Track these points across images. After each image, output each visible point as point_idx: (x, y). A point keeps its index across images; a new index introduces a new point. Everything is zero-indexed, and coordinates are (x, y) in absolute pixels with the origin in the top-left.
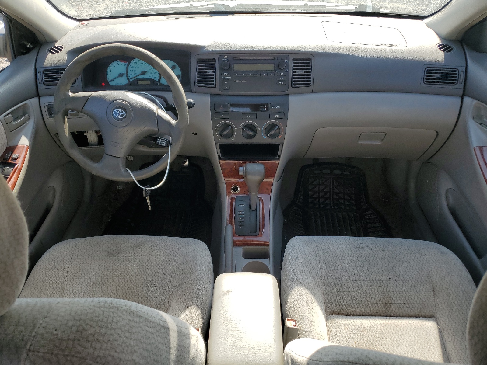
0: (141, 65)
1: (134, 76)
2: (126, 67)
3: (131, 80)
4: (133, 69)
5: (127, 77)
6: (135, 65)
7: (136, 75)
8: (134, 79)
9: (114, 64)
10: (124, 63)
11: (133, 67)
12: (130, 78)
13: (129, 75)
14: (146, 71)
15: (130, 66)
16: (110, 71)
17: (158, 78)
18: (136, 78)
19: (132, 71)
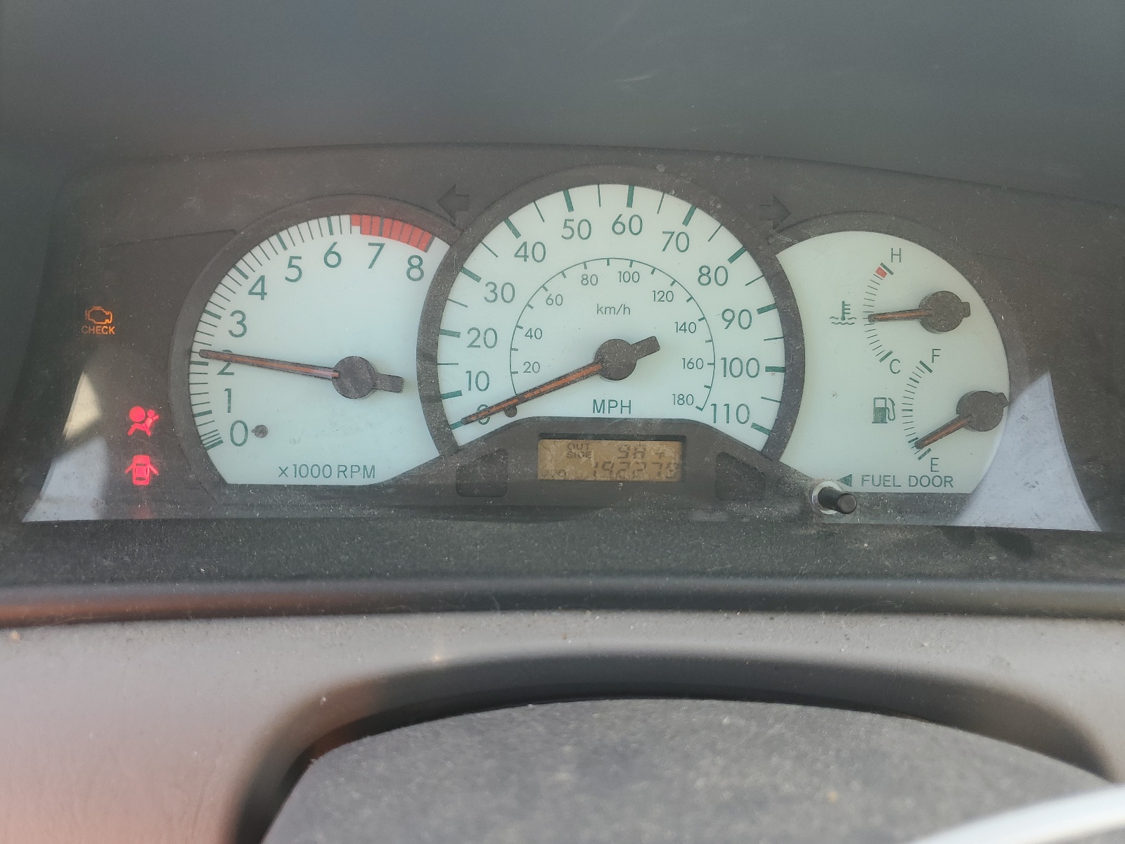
0: (585, 280)
1: (500, 391)
2: (418, 293)
3: (465, 435)
4: (501, 317)
5: (432, 399)
6: (526, 276)
7: (525, 382)
8: (500, 420)
9: (284, 257)
10: (408, 250)
11: (499, 293)
12: (454, 409)
13: (449, 379)
14: (650, 346)
15: (462, 287)
16: (229, 323)
17: (767, 415)
18: (527, 411)
19: (482, 338)
